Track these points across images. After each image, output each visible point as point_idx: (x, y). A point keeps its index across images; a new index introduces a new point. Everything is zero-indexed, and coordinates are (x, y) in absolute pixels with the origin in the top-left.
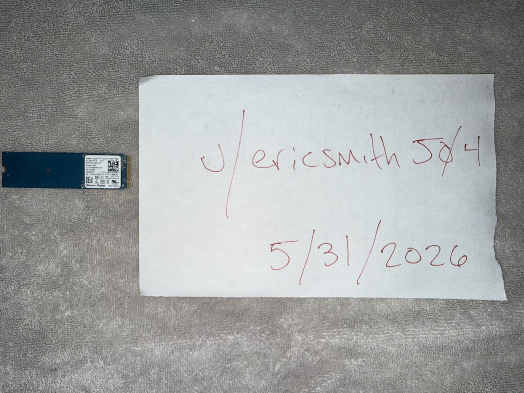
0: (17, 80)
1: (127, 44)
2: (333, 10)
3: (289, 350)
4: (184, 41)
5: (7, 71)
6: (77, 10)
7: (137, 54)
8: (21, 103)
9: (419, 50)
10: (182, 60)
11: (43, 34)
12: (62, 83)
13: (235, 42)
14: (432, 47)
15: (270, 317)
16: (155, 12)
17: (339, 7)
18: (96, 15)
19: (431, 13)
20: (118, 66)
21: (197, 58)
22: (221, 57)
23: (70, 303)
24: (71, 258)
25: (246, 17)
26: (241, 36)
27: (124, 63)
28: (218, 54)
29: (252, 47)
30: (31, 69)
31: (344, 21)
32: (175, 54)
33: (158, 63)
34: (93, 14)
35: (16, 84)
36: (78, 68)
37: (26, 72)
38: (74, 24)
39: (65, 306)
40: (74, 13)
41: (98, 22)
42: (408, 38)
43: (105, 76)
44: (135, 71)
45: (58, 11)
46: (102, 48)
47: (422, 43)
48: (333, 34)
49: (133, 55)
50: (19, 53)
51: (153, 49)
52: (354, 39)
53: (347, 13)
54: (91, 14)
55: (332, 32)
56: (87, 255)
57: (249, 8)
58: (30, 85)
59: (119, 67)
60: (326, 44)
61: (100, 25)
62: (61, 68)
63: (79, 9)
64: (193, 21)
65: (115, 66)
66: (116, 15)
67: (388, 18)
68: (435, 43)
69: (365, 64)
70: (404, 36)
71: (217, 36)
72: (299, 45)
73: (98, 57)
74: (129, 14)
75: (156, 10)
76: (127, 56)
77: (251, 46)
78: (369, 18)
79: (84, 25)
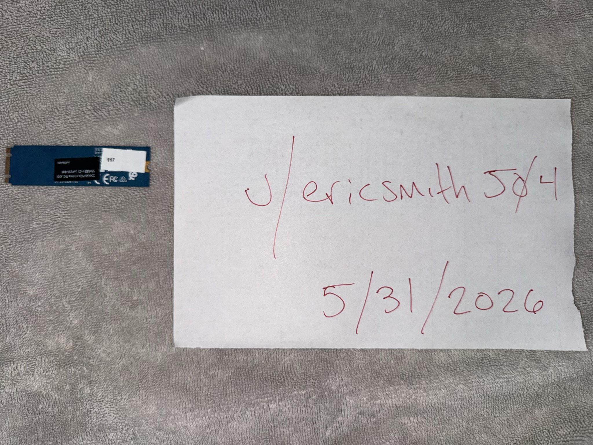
1: (129, 81)
2: (360, 26)
4: (193, 73)
6: (69, 46)
9: (458, 65)
11: (31, 76)
12: (58, 130)
14: (473, 61)
15: (316, 379)
16: (158, 42)
18: (91, 50)
19: (468, 24)
21: (209, 90)
25: (262, 40)
26: (258, 62)
29: (272, 73)
30: (23, 118)
31: (374, 38)
34: (87, 49)
36: (75, 111)
38: (66, 61)
40: (66, 49)
41: (94, 57)
42: (446, 52)
45: (48, 50)
46: (101, 87)
47: (461, 57)
48: (362, 53)
49: (137, 92)
51: (159, 84)
52: (386, 57)
53: (376, 28)
54: (85, 50)
55: (360, 50)
57: (265, 30)
60: (355, 64)
61: (97, 61)
62: (56, 113)
63: (72, 45)
64: (202, 48)
66: (114, 48)
67: (422, 31)
68: (475, 56)
69: (400, 84)
70: (441, 51)
71: (231, 64)
72: (324, 67)
73: (97, 97)
74: (129, 47)
75: (159, 40)
76: (130, 93)
77: (270, 73)
78: (401, 33)
79: (78, 62)
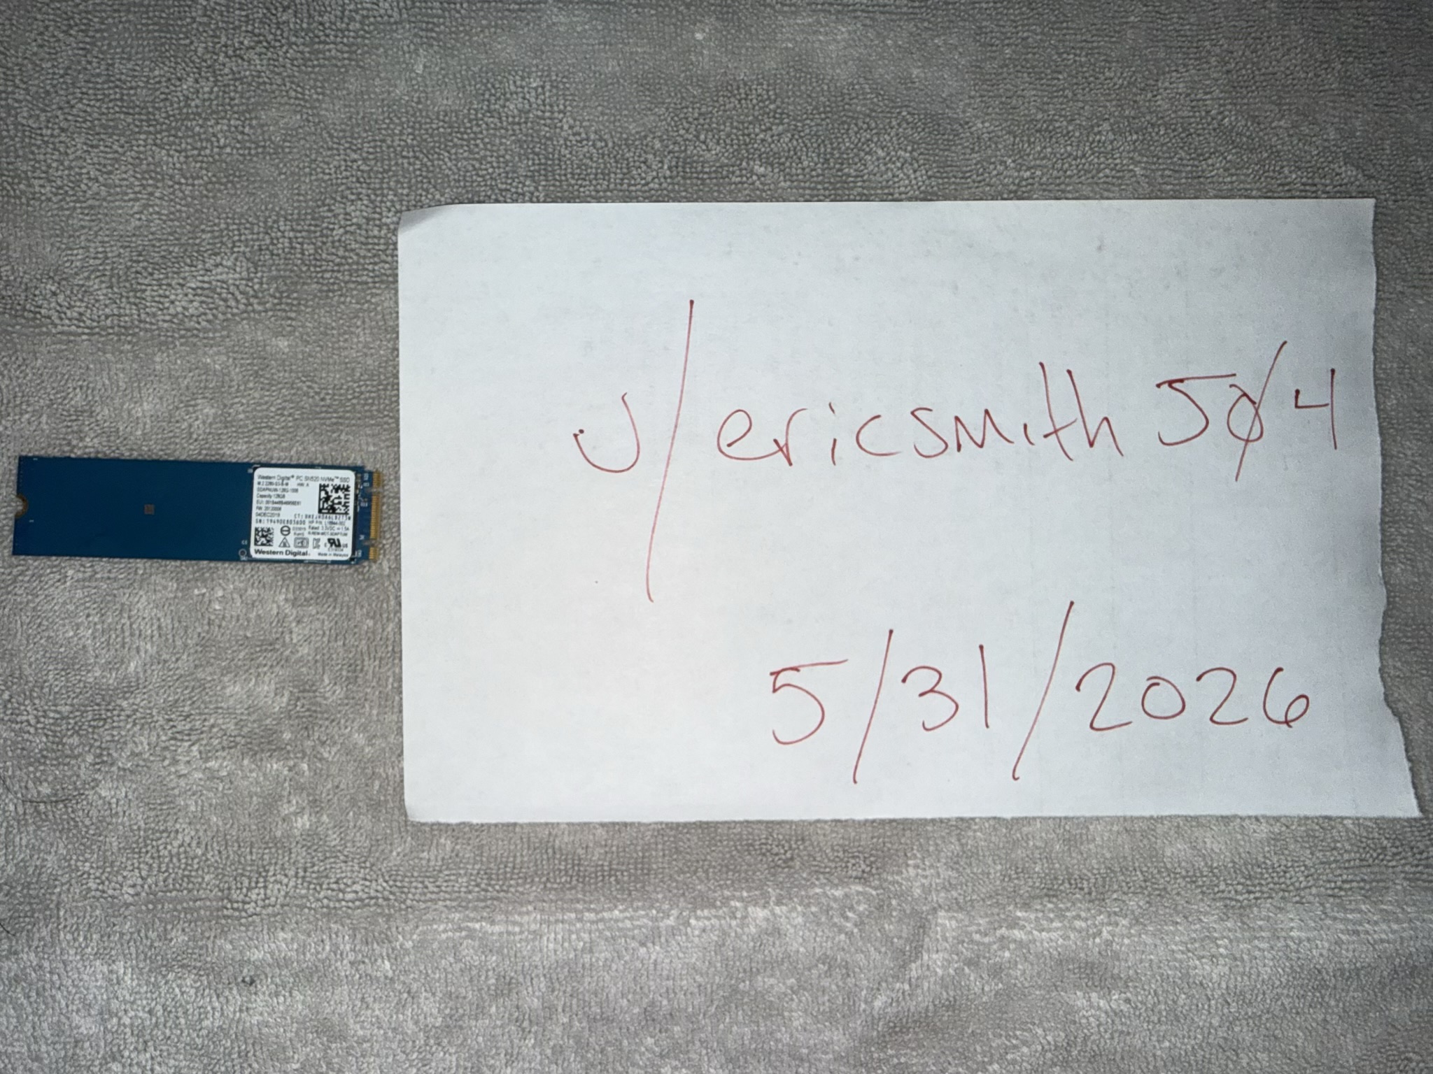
0: (198, 165)
1: (512, 88)
2: (1082, 35)
3: (917, 957)
4: (668, 92)
5: (172, 139)
7: (538, 117)
8: (203, 231)
9: (1309, 158)
10: (662, 141)
11: (279, 41)
12: (324, 181)
13: (811, 105)
14: (1344, 153)
15: (873, 863)
17: (1097, 30)
19: (1342, 63)
20: (485, 144)
21: (702, 137)
22: (770, 140)
23: (308, 795)
24: (320, 670)
25: (846, 35)
26: (826, 88)
27: (501, 137)
28: (762, 131)
29: (857, 118)
30: (240, 137)
31: (1110, 69)
32: (644, 124)
33: (594, 145)
35: (194, 179)
36: (372, 144)
37: (225, 146)
39: (294, 802)
43: (447, 171)
44: (530, 163)
46: (442, 92)
47: (1318, 140)
48: (1078, 101)
49: (527, 118)
50: (206, 89)
51: (585, 107)
52: (1134, 118)
53: (1119, 46)
55: (1074, 95)
56: (366, 663)
57: (855, 11)
58: (232, 182)
59: (486, 149)
60: (1057, 125)
61: (442, 27)
62: (325, 141)
64: (699, 36)
65: (477, 145)
67: (1229, 66)
68: (1351, 143)
70: (1269, 120)
71: (762, 84)
73: (428, 116)
76: (510, 119)
77: (853, 118)
78: (1177, 65)
79: (396, 23)
